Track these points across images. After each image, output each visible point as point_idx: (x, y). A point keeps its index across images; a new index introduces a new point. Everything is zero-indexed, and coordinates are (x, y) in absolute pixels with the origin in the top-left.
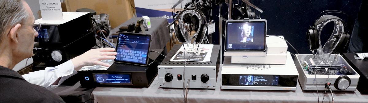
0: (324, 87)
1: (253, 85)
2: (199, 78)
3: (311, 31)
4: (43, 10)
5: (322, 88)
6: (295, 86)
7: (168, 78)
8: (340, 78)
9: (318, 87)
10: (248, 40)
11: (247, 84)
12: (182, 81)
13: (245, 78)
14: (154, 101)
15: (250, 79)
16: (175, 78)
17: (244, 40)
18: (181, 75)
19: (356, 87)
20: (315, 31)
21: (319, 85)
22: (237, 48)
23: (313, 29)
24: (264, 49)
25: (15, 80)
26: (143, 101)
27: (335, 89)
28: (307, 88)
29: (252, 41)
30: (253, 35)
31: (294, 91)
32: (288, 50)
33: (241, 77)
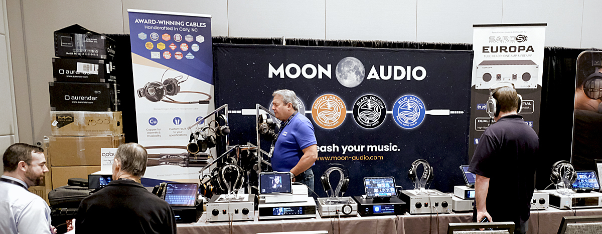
0: (335, 213)
1: (284, 215)
2: (240, 212)
3: (323, 178)
4: (104, 165)
5: (334, 214)
6: (315, 213)
7: (215, 213)
8: (345, 206)
9: (331, 213)
10: (278, 186)
11: (279, 214)
12: (227, 214)
13: (277, 210)
14: (204, 230)
15: (281, 210)
16: (221, 213)
17: (275, 187)
18: (226, 210)
19: (356, 212)
20: (325, 177)
21: (331, 212)
22: (269, 192)
23: (324, 176)
24: (290, 191)
25: (138, 188)
26: (194, 230)
27: (343, 214)
28: (324, 214)
29: (281, 186)
30: (281, 183)
31: (315, 218)
32: (309, 196)
33: (274, 209)
